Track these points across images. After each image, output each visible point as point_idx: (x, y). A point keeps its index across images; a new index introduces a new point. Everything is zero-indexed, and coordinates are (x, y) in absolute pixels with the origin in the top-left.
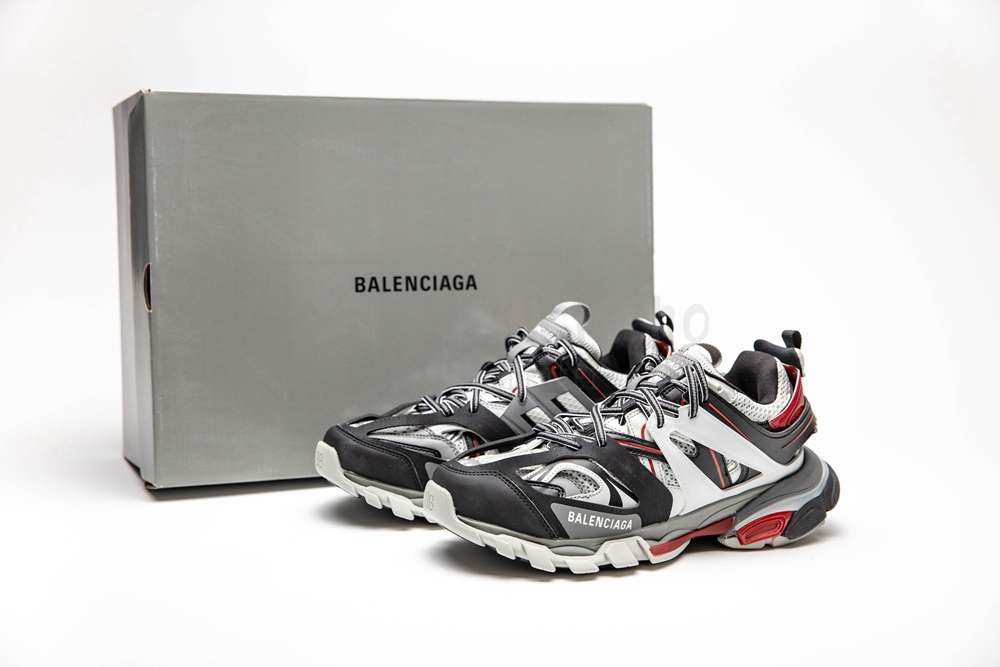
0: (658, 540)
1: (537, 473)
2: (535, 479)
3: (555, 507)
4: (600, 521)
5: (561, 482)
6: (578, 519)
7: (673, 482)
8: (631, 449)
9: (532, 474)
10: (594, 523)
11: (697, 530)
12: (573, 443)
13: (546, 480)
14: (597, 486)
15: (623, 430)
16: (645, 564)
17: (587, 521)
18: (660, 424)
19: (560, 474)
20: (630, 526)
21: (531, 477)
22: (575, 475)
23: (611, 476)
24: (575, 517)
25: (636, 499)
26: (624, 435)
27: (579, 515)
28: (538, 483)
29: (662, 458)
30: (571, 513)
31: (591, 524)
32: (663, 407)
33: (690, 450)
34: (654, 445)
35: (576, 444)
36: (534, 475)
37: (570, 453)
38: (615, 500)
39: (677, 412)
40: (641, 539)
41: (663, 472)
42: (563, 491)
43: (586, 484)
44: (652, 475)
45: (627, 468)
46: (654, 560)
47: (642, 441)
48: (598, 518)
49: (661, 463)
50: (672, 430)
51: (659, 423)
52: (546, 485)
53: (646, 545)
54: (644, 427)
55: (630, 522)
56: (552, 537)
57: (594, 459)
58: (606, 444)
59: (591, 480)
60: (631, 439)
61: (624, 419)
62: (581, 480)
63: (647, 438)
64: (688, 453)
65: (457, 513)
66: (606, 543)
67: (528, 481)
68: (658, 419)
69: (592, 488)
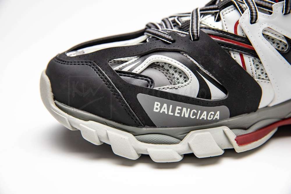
0: (245, 129)
1: (130, 64)
2: (126, 70)
3: (140, 97)
4: (186, 112)
5: (152, 73)
6: (165, 109)
7: (263, 76)
8: (223, 44)
9: (124, 64)
10: (180, 114)
11: (284, 119)
12: (167, 37)
13: (137, 71)
14: (186, 78)
15: (218, 26)
16: (230, 153)
17: (173, 111)
18: (253, 20)
19: (153, 66)
20: (217, 116)
21: (124, 67)
22: (166, 67)
23: (202, 69)
24: (161, 107)
25: (225, 92)
26: (217, 30)
27: (165, 105)
28: (129, 74)
29: (253, 53)
30: (156, 103)
31: (176, 115)
32: (258, 5)
33: (282, 46)
34: (246, 40)
35: (170, 37)
36: (126, 66)
37: (163, 46)
38: (204, 92)
39: (271, 9)
40: (226, 129)
41: (253, 67)
42: (152, 82)
43: (177, 75)
44: (242, 70)
45: (218, 62)
46: (239, 149)
47: (235, 35)
48: (185, 109)
49: (252, 58)
50: (265, 26)
51: (252, 18)
52: (137, 76)
53: (232, 135)
54: (237, 23)
55: (218, 113)
56: (138, 125)
57: (186, 53)
58: (198, 38)
59: (181, 72)
60: (223, 34)
61: (219, 16)
62: (172, 71)
63: (239, 33)
64: (280, 49)
65: (55, 99)
66: (192, 132)
67: (120, 72)
68: (252, 15)
69: (181, 80)
